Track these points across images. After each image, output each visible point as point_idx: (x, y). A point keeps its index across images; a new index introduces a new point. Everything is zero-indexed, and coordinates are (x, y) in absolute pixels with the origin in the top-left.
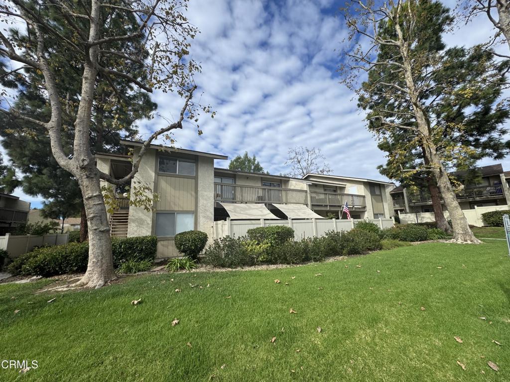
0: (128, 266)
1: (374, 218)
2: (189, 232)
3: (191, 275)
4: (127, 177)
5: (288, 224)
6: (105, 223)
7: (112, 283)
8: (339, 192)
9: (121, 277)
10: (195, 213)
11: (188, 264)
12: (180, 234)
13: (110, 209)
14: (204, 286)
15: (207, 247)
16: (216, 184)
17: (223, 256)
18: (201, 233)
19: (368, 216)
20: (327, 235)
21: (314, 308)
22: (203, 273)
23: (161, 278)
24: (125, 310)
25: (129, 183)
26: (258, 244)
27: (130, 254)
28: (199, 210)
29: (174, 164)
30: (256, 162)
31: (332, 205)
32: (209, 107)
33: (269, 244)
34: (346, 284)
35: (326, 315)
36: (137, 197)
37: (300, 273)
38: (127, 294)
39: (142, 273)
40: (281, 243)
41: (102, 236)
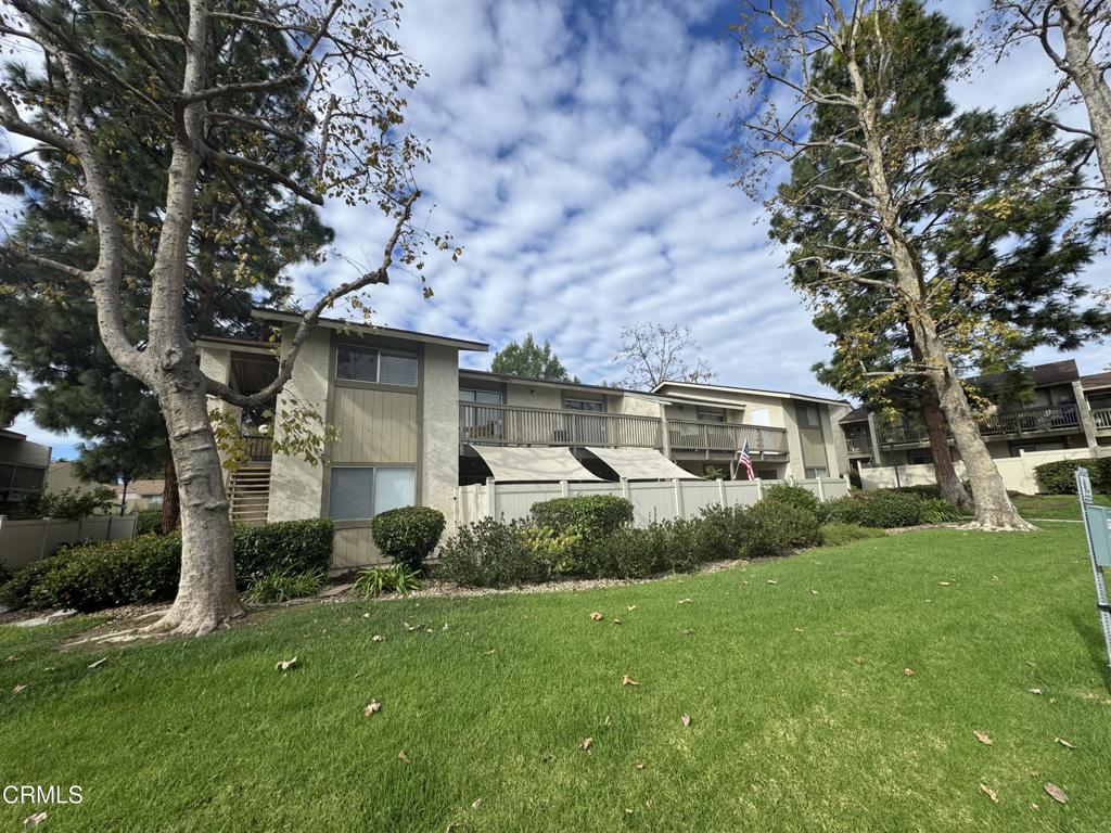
0: (269, 586)
1: (807, 477)
2: (403, 510)
3: (409, 605)
4: (267, 391)
5: (620, 491)
6: (217, 491)
7: (233, 623)
8: (729, 421)
9: (252, 611)
10: (417, 468)
11: (401, 581)
12: (384, 514)
13: (230, 460)
14: (436, 627)
15: (442, 543)
16: (462, 405)
17: (479, 563)
18: (430, 511)
19: (793, 474)
20: (704, 513)
21: (676, 673)
22: (434, 599)
23: (341, 612)
24: (261, 683)
25: (270, 403)
26: (555, 535)
27: (272, 559)
28: (425, 460)
29: (371, 361)
30: (551, 357)
31: (715, 448)
32: (447, 238)
33: (579, 535)
34: (745, 620)
35: (700, 688)
36: (289, 434)
37: (647, 597)
38: (266, 646)
39: (299, 600)
40: (605, 533)
41: (210, 521)
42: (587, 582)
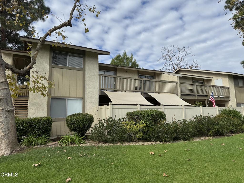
0: (29, 141)
1: (237, 106)
2: (78, 114)
3: (80, 148)
4: (27, 68)
5: (161, 109)
6: (10, 104)
7: (17, 153)
8: (206, 84)
9: (23, 149)
10: (83, 99)
11: (77, 140)
12: (70, 115)
13: (14, 94)
14: (91, 155)
15: (93, 125)
16: (100, 76)
17: (106, 134)
18: (88, 115)
19: (232, 105)
20: (195, 118)
21: (184, 174)
22: (90, 146)
23: (55, 150)
24: (28, 170)
25: (28, 73)
26: (135, 124)
27: (30, 131)
28: (86, 96)
30: (133, 60)
31: (200, 94)
32: (94, 8)
33: (145, 124)
34: (212, 157)
35: (194, 179)
36: (35, 84)
37: (172, 148)
38: (29, 159)
39: (40, 146)
40: (155, 124)
41: (8, 115)
42: (148, 142)
